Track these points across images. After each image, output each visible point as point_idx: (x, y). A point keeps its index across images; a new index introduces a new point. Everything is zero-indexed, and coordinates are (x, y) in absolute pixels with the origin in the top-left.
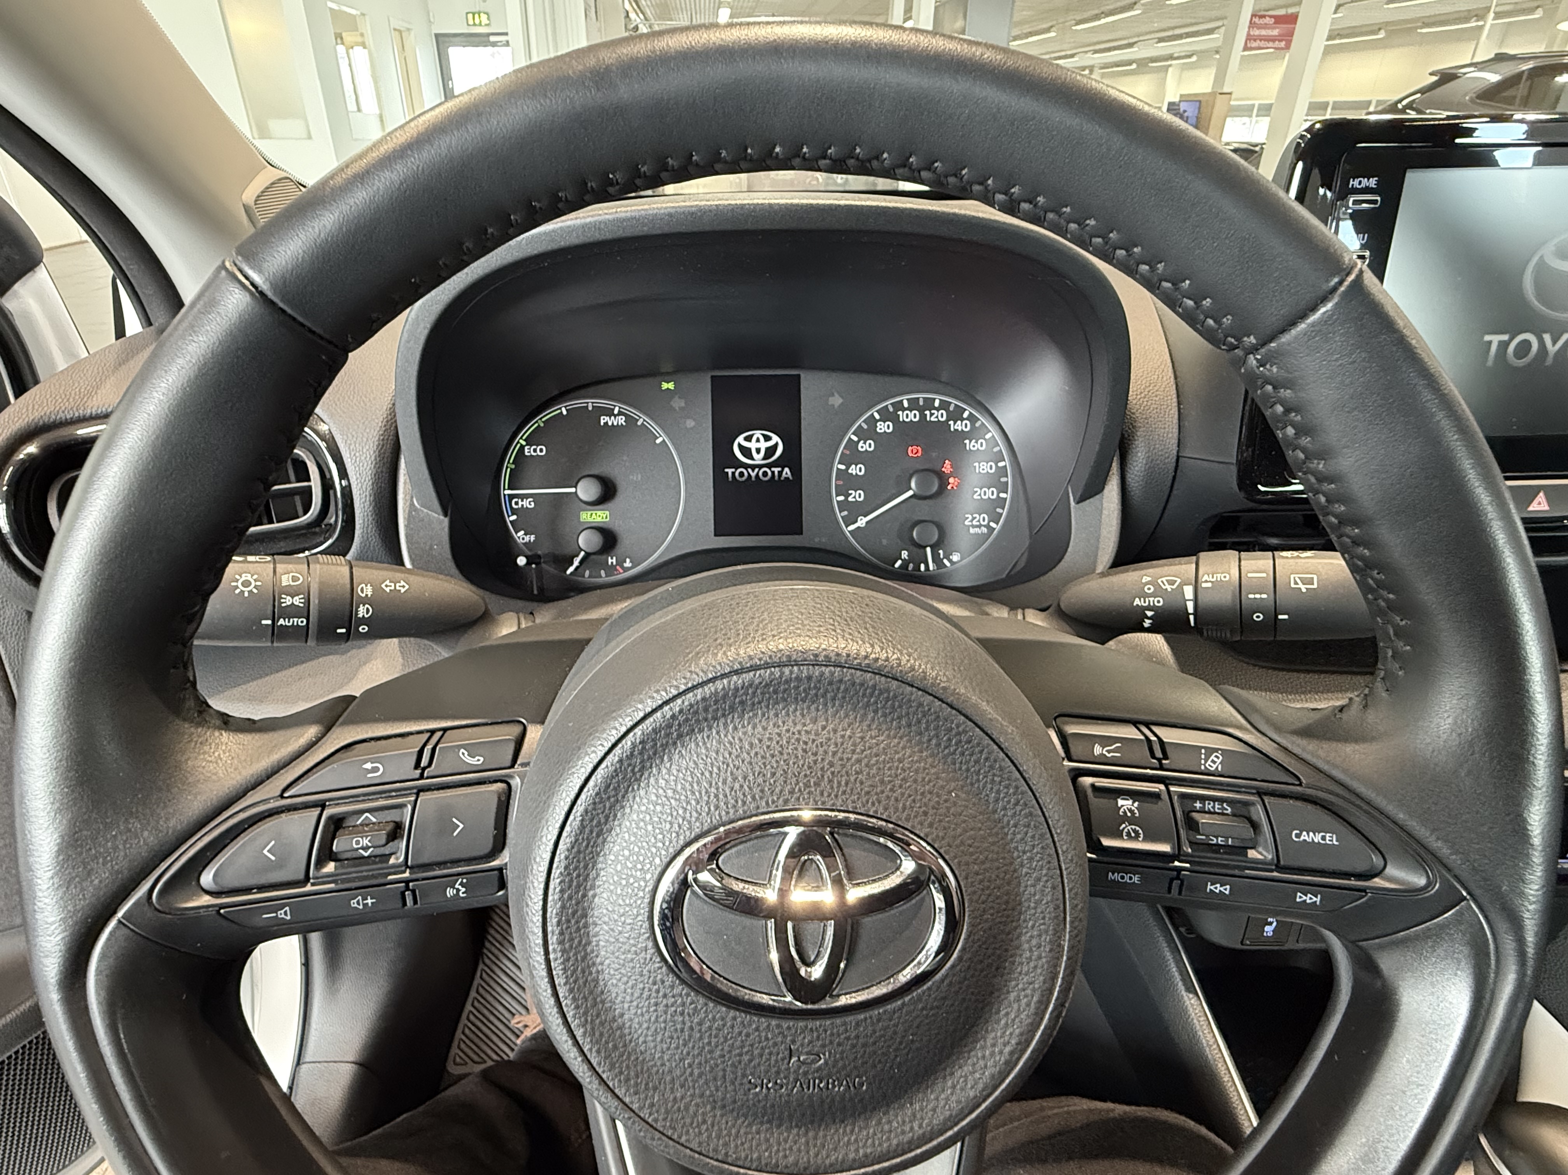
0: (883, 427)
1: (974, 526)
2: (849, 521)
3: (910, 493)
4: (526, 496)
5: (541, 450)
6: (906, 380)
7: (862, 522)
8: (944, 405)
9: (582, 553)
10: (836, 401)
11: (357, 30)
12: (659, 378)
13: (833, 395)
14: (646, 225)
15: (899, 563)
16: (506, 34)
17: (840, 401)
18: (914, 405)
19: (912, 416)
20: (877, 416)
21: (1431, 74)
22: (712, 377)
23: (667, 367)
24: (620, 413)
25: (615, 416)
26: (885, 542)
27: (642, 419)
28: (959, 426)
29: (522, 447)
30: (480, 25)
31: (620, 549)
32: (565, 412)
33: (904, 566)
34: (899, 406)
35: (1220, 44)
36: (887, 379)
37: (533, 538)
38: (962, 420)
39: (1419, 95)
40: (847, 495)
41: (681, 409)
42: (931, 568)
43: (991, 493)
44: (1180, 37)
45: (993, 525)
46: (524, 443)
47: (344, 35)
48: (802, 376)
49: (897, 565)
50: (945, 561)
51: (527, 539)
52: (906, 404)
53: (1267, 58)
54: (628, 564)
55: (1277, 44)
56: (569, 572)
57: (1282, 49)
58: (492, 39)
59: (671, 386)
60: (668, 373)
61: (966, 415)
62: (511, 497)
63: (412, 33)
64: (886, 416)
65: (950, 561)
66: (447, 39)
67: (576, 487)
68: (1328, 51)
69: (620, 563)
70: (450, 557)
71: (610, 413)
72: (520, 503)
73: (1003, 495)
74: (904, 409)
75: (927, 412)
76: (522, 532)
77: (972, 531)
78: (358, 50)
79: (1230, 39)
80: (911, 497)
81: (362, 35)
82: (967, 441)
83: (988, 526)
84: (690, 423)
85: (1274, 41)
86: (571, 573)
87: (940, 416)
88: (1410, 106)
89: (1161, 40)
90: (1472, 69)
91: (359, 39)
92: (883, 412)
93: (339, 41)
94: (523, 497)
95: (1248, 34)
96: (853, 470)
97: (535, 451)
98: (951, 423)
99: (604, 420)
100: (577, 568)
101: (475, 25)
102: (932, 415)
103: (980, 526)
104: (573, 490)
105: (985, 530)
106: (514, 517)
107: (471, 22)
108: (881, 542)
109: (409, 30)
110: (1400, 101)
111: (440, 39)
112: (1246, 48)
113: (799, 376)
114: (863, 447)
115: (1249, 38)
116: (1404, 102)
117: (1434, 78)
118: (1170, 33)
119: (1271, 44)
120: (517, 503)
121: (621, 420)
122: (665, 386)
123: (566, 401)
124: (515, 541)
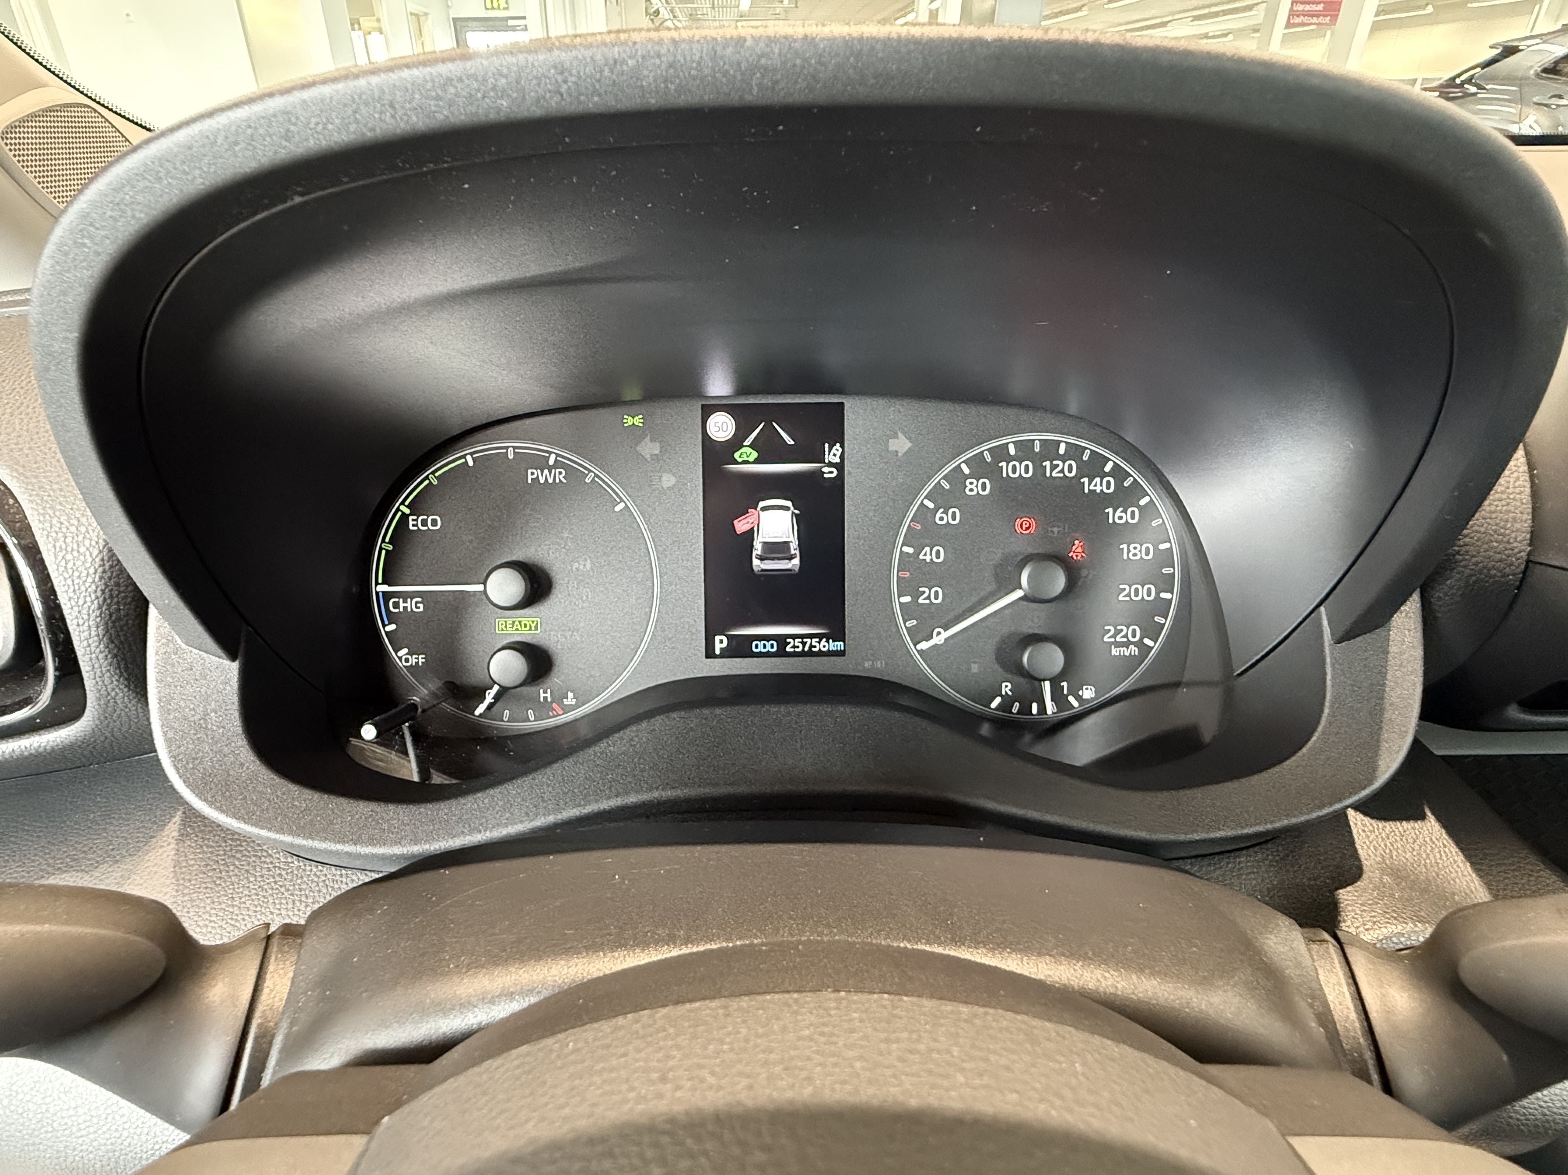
0: (974, 487)
1: (1118, 645)
2: (920, 634)
3: (1019, 594)
4: (412, 595)
5: (434, 523)
6: (1011, 412)
7: (940, 638)
8: (1074, 452)
9: (496, 688)
10: (901, 445)
11: (374, 15)
12: (619, 410)
13: (896, 436)
14: (503, 94)
15: (998, 700)
16: (524, 18)
17: (908, 445)
18: (1025, 450)
19: (1023, 470)
20: (966, 470)
21: (1491, 47)
22: (703, 406)
23: (632, 392)
24: (557, 464)
25: (550, 469)
26: (975, 668)
27: (593, 472)
28: (1098, 486)
29: (405, 517)
30: (499, 8)
31: (556, 679)
32: (471, 463)
33: (1006, 706)
34: (1001, 453)
35: (1260, 21)
36: (983, 410)
37: (421, 659)
38: (1103, 475)
39: (1479, 69)
40: (917, 595)
41: (656, 458)
42: (1049, 712)
43: (1146, 593)
44: (1216, 15)
45: (1147, 641)
46: (407, 511)
47: (361, 20)
48: (846, 403)
49: (994, 705)
50: (1071, 699)
51: (413, 660)
52: (1012, 450)
53: (1309, 35)
54: (570, 700)
55: (1321, 20)
56: (478, 712)
57: (1326, 24)
58: (511, 23)
59: (638, 421)
60: (632, 403)
61: (1108, 468)
62: (387, 596)
63: (430, 17)
64: (980, 468)
65: (1079, 698)
66: (464, 24)
67: (485, 583)
68: (1376, 27)
69: (559, 698)
70: (240, 730)
71: (541, 463)
72: (402, 605)
73: (1165, 595)
74: (1009, 459)
75: (1047, 464)
76: (405, 651)
77: (1114, 651)
78: (375, 35)
79: (1271, 14)
80: (1021, 599)
81: (378, 20)
82: (1110, 510)
83: (1140, 644)
84: (668, 480)
85: (1318, 16)
86: (481, 715)
87: (1068, 469)
88: (1469, 81)
89: (1196, 18)
90: (1538, 41)
91: (376, 25)
92: (977, 463)
93: (356, 26)
94: (405, 596)
95: (1291, 9)
96: (927, 555)
97: (424, 523)
98: (1085, 480)
99: (532, 474)
100: (490, 707)
101: (493, 8)
102: (1053, 467)
103: (1126, 644)
104: (480, 588)
105: (1134, 650)
106: (392, 627)
107: (489, 6)
108: (969, 669)
109: (426, 14)
110: (1459, 75)
111: (458, 23)
112: (1289, 25)
113: (842, 404)
114: (942, 518)
115: (1292, 13)
116: (1463, 77)
117: (1496, 52)
118: (1206, 11)
119: (1315, 20)
120: (396, 605)
121: (560, 475)
122: (629, 421)
123: (471, 445)
124: (395, 665)
